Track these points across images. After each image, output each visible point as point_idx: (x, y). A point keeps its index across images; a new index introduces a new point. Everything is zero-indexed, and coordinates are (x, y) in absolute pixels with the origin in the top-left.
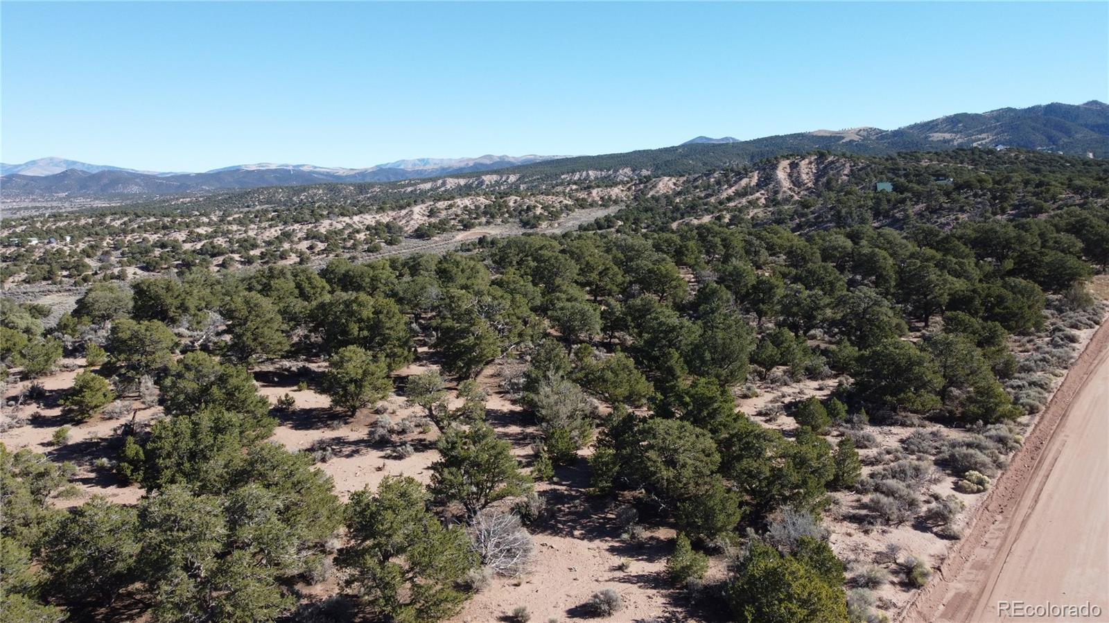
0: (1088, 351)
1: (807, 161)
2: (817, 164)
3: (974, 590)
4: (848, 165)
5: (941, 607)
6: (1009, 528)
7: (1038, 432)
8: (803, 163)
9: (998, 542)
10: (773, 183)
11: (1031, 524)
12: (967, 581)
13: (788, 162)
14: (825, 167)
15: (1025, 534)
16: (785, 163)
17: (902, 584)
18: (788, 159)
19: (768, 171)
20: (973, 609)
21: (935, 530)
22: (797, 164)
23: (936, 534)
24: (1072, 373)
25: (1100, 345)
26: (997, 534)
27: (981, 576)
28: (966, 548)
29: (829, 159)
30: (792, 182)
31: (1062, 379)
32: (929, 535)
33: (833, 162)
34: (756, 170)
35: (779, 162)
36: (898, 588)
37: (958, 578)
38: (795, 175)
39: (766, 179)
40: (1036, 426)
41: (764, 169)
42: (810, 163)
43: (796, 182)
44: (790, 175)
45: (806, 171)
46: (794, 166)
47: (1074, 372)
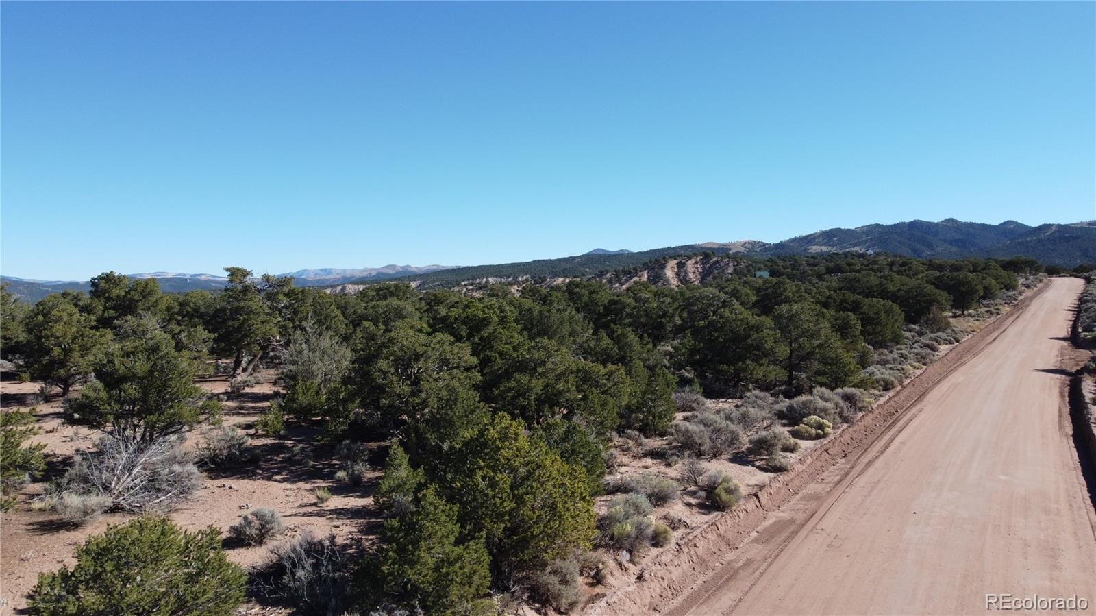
0: (947, 357)
1: (693, 261)
2: (703, 264)
3: (800, 517)
4: (731, 264)
5: (754, 534)
6: (852, 468)
7: (892, 403)
8: (690, 263)
9: (837, 479)
10: (662, 281)
11: (879, 463)
12: (791, 510)
13: (676, 262)
14: (711, 266)
15: (871, 470)
16: (672, 263)
17: (701, 506)
18: (675, 259)
19: (656, 269)
20: (795, 533)
21: (757, 463)
22: (684, 264)
23: (759, 468)
24: (931, 368)
25: (959, 356)
26: (837, 472)
27: (812, 505)
28: (797, 482)
29: (714, 259)
30: (680, 280)
31: (921, 371)
32: (750, 468)
33: (717, 262)
34: (645, 269)
35: (667, 262)
36: (696, 510)
37: (782, 508)
38: (683, 274)
39: (655, 277)
40: (891, 398)
41: (653, 269)
42: (696, 263)
43: (683, 280)
44: (678, 274)
45: (693, 270)
46: (681, 265)
47: (932, 369)
